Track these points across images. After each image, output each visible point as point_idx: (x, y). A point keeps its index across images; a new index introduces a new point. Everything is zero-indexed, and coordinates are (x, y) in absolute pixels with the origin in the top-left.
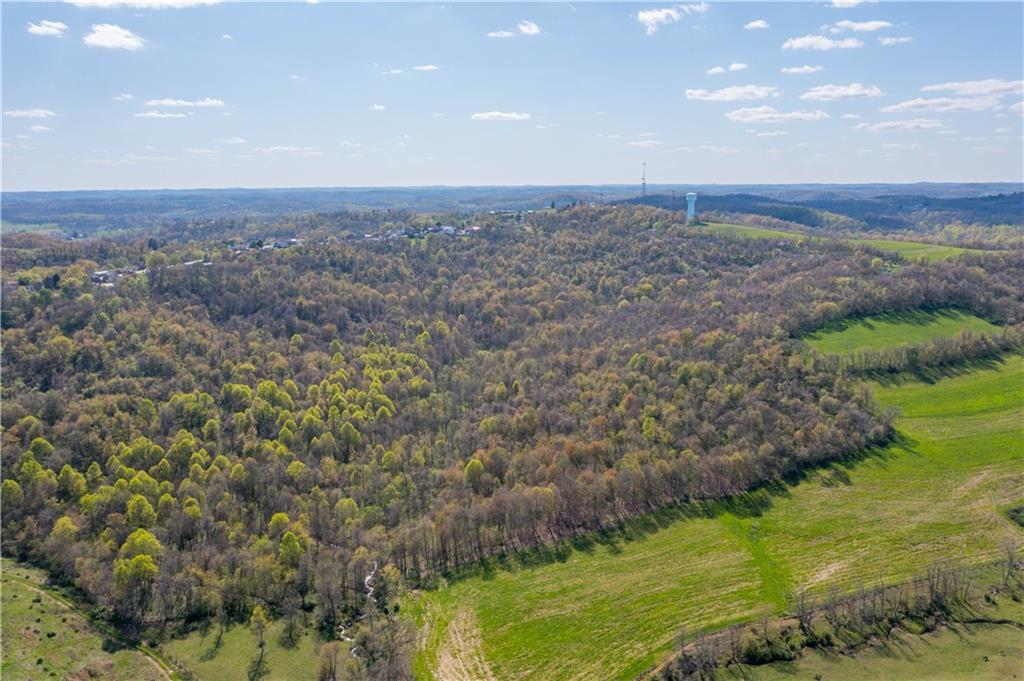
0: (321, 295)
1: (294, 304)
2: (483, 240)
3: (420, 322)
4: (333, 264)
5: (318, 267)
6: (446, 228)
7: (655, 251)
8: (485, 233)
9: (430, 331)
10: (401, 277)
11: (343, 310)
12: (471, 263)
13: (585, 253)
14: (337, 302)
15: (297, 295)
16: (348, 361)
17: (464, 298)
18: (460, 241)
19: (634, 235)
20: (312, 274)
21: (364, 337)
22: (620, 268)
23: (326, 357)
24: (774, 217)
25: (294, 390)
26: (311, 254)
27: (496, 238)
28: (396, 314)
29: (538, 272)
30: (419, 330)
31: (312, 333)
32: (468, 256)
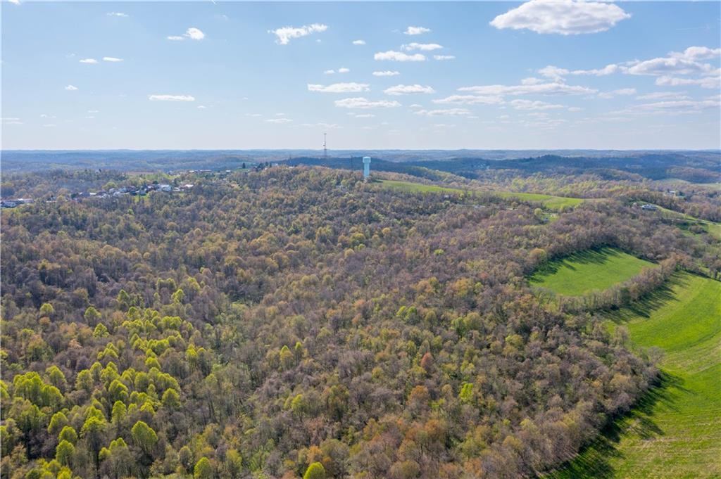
0: (64, 257)
1: (36, 268)
2: (200, 197)
3: (170, 280)
4: (65, 222)
5: (52, 226)
6: (163, 186)
7: (352, 204)
8: (198, 190)
9: (184, 288)
10: (136, 234)
11: (90, 272)
12: (194, 217)
13: (291, 206)
14: (82, 263)
15: (38, 259)
16: (111, 332)
17: (201, 252)
18: (177, 197)
19: (328, 191)
20: (47, 233)
21: (118, 299)
22: (326, 219)
23: (85, 330)
24: (409, 174)
25: (60, 377)
26: (42, 213)
27: (209, 194)
28: (143, 272)
29: (258, 224)
30: (171, 288)
31: (61, 299)
32: (189, 210)
